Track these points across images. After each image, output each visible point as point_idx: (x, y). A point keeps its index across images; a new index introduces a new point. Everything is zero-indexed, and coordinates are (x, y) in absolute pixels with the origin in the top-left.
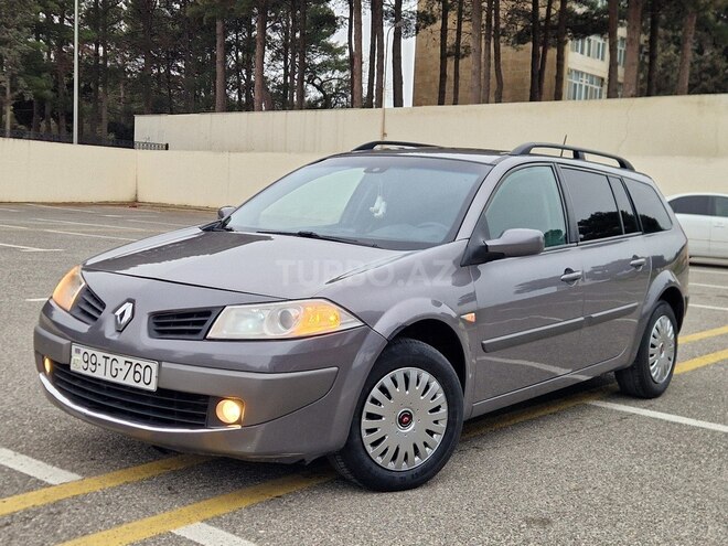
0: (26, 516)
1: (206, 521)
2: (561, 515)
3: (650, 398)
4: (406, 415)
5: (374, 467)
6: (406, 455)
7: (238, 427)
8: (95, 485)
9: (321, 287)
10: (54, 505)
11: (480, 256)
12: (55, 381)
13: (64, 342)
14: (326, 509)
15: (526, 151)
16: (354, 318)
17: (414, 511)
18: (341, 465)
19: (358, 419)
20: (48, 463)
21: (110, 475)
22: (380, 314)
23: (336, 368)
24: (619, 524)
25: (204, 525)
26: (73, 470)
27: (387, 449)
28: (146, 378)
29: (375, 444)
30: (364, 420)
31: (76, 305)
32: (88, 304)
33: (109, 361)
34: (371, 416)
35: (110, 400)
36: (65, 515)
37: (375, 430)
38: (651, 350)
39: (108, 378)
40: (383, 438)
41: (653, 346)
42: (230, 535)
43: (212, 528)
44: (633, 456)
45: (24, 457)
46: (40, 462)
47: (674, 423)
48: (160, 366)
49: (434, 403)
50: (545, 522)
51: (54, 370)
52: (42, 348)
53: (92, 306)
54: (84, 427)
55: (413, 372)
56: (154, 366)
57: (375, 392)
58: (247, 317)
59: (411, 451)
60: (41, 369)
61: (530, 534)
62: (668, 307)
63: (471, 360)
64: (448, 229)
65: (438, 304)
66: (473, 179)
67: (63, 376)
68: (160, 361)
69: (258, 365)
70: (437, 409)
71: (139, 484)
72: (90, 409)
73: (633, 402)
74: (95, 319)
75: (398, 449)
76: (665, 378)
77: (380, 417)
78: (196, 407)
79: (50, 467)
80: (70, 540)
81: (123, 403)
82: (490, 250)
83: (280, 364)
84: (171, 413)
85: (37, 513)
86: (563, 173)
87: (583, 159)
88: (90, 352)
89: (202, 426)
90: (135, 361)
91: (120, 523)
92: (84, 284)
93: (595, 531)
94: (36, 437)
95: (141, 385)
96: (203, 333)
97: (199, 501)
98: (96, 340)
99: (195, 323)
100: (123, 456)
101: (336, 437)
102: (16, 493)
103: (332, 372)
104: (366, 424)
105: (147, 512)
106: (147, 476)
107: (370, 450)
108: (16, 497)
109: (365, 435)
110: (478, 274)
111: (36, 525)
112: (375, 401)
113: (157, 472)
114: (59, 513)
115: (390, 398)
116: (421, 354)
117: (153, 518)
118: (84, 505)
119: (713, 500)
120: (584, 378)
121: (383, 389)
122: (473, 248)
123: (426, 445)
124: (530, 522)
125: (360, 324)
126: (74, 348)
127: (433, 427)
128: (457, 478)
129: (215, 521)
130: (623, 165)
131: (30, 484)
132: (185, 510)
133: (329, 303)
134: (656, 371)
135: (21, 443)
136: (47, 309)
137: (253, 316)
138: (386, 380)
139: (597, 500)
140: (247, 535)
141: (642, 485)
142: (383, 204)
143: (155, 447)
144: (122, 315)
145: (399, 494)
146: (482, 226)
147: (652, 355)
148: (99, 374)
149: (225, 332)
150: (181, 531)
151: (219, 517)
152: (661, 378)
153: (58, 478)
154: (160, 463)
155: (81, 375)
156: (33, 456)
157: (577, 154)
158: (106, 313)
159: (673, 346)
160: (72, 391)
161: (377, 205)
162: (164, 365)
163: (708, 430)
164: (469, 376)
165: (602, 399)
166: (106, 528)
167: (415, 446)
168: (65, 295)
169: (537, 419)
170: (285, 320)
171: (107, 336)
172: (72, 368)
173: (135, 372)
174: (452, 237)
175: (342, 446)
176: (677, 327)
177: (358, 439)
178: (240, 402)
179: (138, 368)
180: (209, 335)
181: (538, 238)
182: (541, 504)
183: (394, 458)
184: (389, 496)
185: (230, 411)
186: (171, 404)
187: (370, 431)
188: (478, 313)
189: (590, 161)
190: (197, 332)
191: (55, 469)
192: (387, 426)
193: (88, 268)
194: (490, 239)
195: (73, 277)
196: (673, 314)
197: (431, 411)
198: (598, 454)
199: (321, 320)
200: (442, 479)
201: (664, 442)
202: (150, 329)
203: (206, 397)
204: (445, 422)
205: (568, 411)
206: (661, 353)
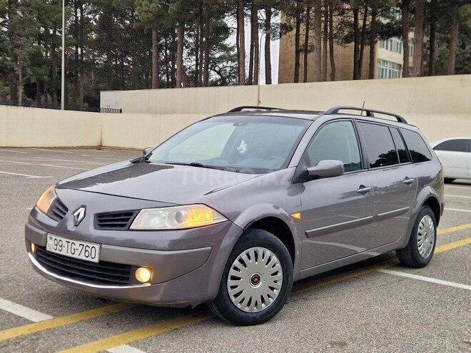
0: (17, 341)
1: (129, 344)
2: (353, 340)
3: (419, 268)
4: (256, 277)
5: (236, 310)
6: (256, 302)
7: (149, 285)
8: (61, 322)
9: (200, 197)
10: (35, 334)
11: (303, 178)
12: (38, 258)
13: (43, 232)
14: (205, 336)
15: (335, 112)
16: (222, 216)
17: (260, 338)
18: (215, 309)
19: (225, 280)
20: (33, 309)
21: (71, 316)
22: (237, 214)
23: (210, 248)
24: (390, 345)
25: (128, 346)
26: (48, 313)
27: (244, 299)
28: (91, 254)
29: (236, 296)
30: (229, 280)
31: (51, 209)
32: (58, 209)
33: (70, 244)
34: (234, 278)
35: (71, 268)
36: (41, 340)
37: (236, 286)
38: (419, 237)
39: (70, 255)
40: (242, 292)
41: (420, 234)
43: (132, 348)
44: (404, 304)
45: (18, 305)
46: (28, 309)
47: (433, 283)
48: (101, 247)
49: (274, 270)
50: (343, 344)
51: (37, 251)
52: (30, 237)
53: (60, 210)
54: (57, 287)
55: (260, 250)
56: (97, 247)
57: (236, 263)
58: (155, 215)
59: (259, 301)
60: (29, 250)
62: (430, 210)
63: (297, 243)
64: (284, 160)
65: (278, 208)
66: (300, 129)
67: (43, 255)
68: (101, 244)
69: (161, 246)
70: (276, 273)
71: (89, 321)
72: (58, 274)
73: (408, 270)
74: (62, 218)
75: (251, 299)
76: (428, 255)
77: (239, 279)
78: (124, 272)
79: (34, 311)
81: (79, 270)
82: (310, 174)
83: (175, 245)
84: (108, 276)
85: (24, 339)
86: (359, 125)
87: (373, 116)
88: (58, 239)
89: (127, 284)
90: (85, 244)
91: (75, 345)
92: (56, 196)
93: (374, 350)
94: (27, 293)
95: (89, 259)
96: (127, 226)
97: (126, 331)
98: (62, 231)
99: (123, 220)
100: (80, 304)
101: (211, 291)
102: (12, 327)
103: (208, 250)
104: (230, 283)
105: (92, 338)
106: (94, 316)
107: (233, 299)
108: (12, 329)
109: (230, 290)
110: (303, 189)
111: (22, 347)
112: (236, 268)
113: (100, 314)
114: (38, 339)
115: (245, 266)
116: (265, 239)
117: (98, 342)
118: (53, 334)
119: (451, 331)
120: (376, 254)
121: (241, 261)
122: (299, 172)
123: (269, 296)
124: (333, 344)
125: (225, 220)
126: (48, 236)
127: (273, 285)
128: (290, 317)
129: (135, 344)
130: (400, 120)
131: (20, 321)
132: (116, 337)
133: (205, 207)
134: (422, 249)
135: (17, 297)
136: (34, 213)
137: (159, 215)
138: (243, 255)
139: (377, 331)
140: (154, 352)
141: (407, 322)
142: (245, 145)
143: (99, 298)
145: (252, 327)
146: (305, 158)
147: (419, 240)
148: (64, 253)
149: (141, 225)
150: (112, 350)
151: (137, 342)
152: (426, 255)
153: (38, 318)
154: (103, 309)
155: (53, 253)
156: (24, 305)
157: (369, 113)
158: (69, 214)
159: (433, 234)
160: (48, 264)
161: (241, 146)
162: (103, 246)
163: (454, 288)
164: (297, 253)
165: (388, 268)
166: (66, 348)
167: (262, 297)
168: (44, 203)
169: (345, 281)
170: (178, 217)
171: (69, 228)
172: (47, 249)
173: (86, 251)
174: (286, 165)
175: (215, 297)
176: (436, 223)
177: (225, 292)
178: (150, 269)
179: (87, 248)
180: (131, 227)
181: (340, 166)
182: (341, 333)
183: (249, 304)
184: (246, 329)
185: (144, 275)
186: (108, 270)
187: (233, 287)
188: (302, 213)
189: (378, 117)
190: (123, 226)
191: (37, 312)
192: (244, 285)
193: (59, 187)
194: (310, 166)
195: (50, 192)
196: (433, 214)
197: (272, 275)
198: (381, 302)
199: (201, 218)
200: (281, 318)
201: (425, 295)
202: (95, 225)
203: (129, 266)
204: (281, 281)
205: (365, 276)
206: (426, 239)
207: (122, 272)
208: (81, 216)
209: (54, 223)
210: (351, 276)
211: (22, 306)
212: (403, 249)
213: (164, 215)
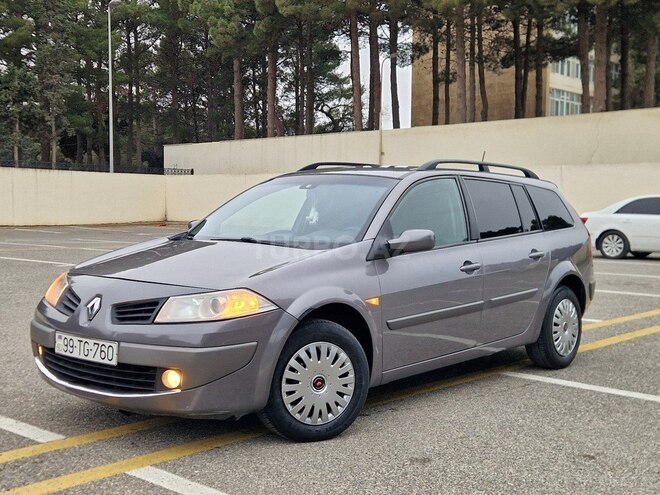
0: (16, 464)
1: (156, 465)
2: (442, 455)
3: (557, 369)
4: (319, 380)
5: (294, 422)
6: (320, 412)
7: (179, 391)
8: (74, 442)
9: (245, 280)
10: (39, 457)
11: (382, 255)
12: (46, 363)
13: (50, 330)
14: (253, 455)
15: (432, 167)
16: (270, 303)
17: (323, 456)
18: (267, 421)
19: (278, 384)
20: (41, 428)
21: (88, 435)
22: (291, 301)
23: (255, 343)
25: (153, 468)
26: (59, 432)
27: (304, 408)
28: (109, 355)
29: (294, 404)
30: (284, 384)
31: (61, 301)
32: (70, 300)
33: (82, 344)
34: (289, 381)
35: (86, 375)
36: (46, 463)
37: (294, 392)
38: (555, 328)
39: (82, 357)
40: (301, 398)
41: (556, 325)
42: (171, 475)
43: (158, 470)
44: (521, 413)
45: (23, 424)
46: (35, 428)
47: (569, 388)
48: (119, 345)
49: (342, 371)
50: (425, 461)
51: (45, 354)
52: (36, 337)
53: (72, 302)
55: (324, 346)
56: (115, 345)
57: (293, 362)
58: (188, 304)
59: (325, 410)
60: (36, 354)
61: (410, 469)
62: (570, 292)
63: (376, 336)
65: (349, 293)
66: (382, 191)
67: (53, 359)
68: (119, 342)
69: (192, 342)
70: (346, 375)
71: (110, 441)
72: (70, 382)
73: (542, 372)
74: (73, 311)
75: (313, 407)
76: (570, 352)
77: (297, 382)
78: (147, 377)
79: (41, 431)
80: (45, 480)
81: (94, 376)
82: (391, 247)
83: (210, 340)
84: (130, 382)
85: (24, 462)
86: (466, 184)
87: (488, 171)
88: (69, 337)
89: (152, 392)
90: (101, 343)
91: (87, 468)
92: (67, 285)
93: (463, 467)
94: (36, 410)
95: (106, 361)
96: (151, 319)
97: (155, 450)
98: (72, 328)
99: (146, 311)
100: (102, 422)
101: (259, 397)
102: (12, 449)
103: (253, 346)
104: (285, 387)
105: (110, 459)
106: (117, 435)
107: (290, 408)
108: (11, 452)
109: (285, 397)
110: (386, 266)
111: (22, 470)
112: (292, 369)
113: (125, 432)
114: (42, 462)
115: (305, 366)
116: (331, 331)
117: (115, 464)
118: (62, 456)
119: (571, 442)
120: (497, 350)
121: (299, 360)
122: (377, 246)
123: (337, 403)
124: (413, 461)
125: (274, 307)
126: (57, 335)
127: (343, 390)
128: (368, 431)
129: (163, 466)
130: (528, 174)
131: (23, 442)
132: (140, 458)
133: (250, 292)
134: (561, 342)
135: (23, 414)
136: (41, 307)
137: (192, 304)
138: (302, 353)
139: (476, 445)
140: (183, 475)
141: (518, 434)
142: (317, 213)
143: (120, 411)
144: (93, 306)
145: (315, 443)
146: (387, 229)
147: (556, 332)
148: (75, 355)
149: (169, 317)
150: (134, 473)
151: (165, 463)
152: (566, 351)
153: (46, 438)
155: (63, 356)
156: (30, 423)
157: (482, 167)
158: (81, 306)
159: (577, 324)
160: (58, 370)
161: (311, 215)
162: (122, 344)
163: (595, 392)
164: (376, 350)
165: (515, 371)
166: (75, 472)
167: (328, 405)
168: (54, 294)
170: (215, 305)
171: (81, 324)
172: (57, 351)
173: (101, 351)
174: (360, 238)
175: (264, 405)
176: (581, 310)
177: (279, 400)
178: (179, 371)
179: (103, 348)
180: (157, 320)
181: (430, 236)
182: (428, 448)
184: (307, 446)
185: (173, 379)
186: (129, 375)
187: (289, 393)
188: (381, 298)
189: (494, 172)
190: (147, 318)
191: (46, 431)
192: (304, 389)
193: (74, 273)
194: (392, 238)
195: (61, 280)
196: (575, 298)
197: (340, 377)
198: (492, 410)
199: (242, 305)
200: (356, 432)
201: (553, 401)
202: (112, 319)
203: (154, 368)
204: (353, 385)
205: (482, 380)
206: (565, 330)
207: (144, 376)
208: (96, 307)
209: (63, 318)
210: (464, 381)
211: (28, 425)
212: (533, 344)
213: (198, 304)
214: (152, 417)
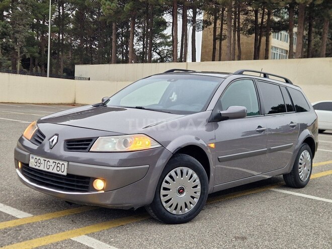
0: (5, 231)
1: (88, 235)
2: (252, 235)
3: (300, 188)
4: (181, 189)
5: (166, 212)
6: (181, 207)
7: (103, 192)
8: (39, 219)
9: (141, 130)
10: (18, 227)
11: (217, 118)
12: (23, 172)
13: (27, 154)
14: (143, 231)
15: (241, 73)
16: (157, 143)
17: (184, 233)
18: (151, 211)
19: (158, 190)
20: (19, 209)
21: (46, 215)
22: (169, 142)
23: (148, 166)
24: (278, 240)
25: (86, 236)
26: (29, 213)
27: (172, 204)
28: (62, 169)
29: (167, 202)
30: (162, 191)
31: (33, 137)
32: (38, 137)
33: (46, 162)
34: (165, 189)
35: (47, 180)
36: (23, 231)
37: (167, 195)
38: (300, 166)
39: (46, 170)
40: (171, 199)
41: (301, 164)
42: (97, 241)
43: (89, 238)
44: (288, 212)
45: (8, 207)
46: (15, 209)
47: (309, 199)
48: (68, 164)
49: (195, 184)
50: (243, 238)
51: (22, 167)
52: (18, 157)
53: (40, 138)
55: (185, 169)
56: (66, 164)
57: (167, 178)
58: (108, 142)
59: (184, 206)
60: (17, 167)
61: (236, 243)
62: (308, 146)
63: (212, 167)
64: (203, 106)
65: (198, 139)
66: (215, 84)
67: (27, 170)
68: (68, 162)
69: (113, 163)
70: (196, 187)
71: (59, 219)
72: (38, 184)
73: (291, 189)
74: (40, 143)
75: (177, 204)
76: (306, 179)
77: (169, 189)
78: (85, 183)
79: (19, 211)
80: (23, 241)
81: (52, 181)
82: (222, 115)
83: (122, 163)
84: (73, 185)
85: (10, 230)
86: (259, 84)
87: (268, 78)
88: (38, 158)
89: (87, 191)
90: (57, 162)
91: (47, 235)
92: (37, 128)
93: (266, 243)
94: (15, 199)
95: (60, 173)
96: (88, 149)
97: (85, 226)
98: (41, 153)
99: (85, 145)
100: (53, 207)
101: (148, 198)
102: (2, 221)
103: (146, 168)
104: (163, 192)
105: (61, 230)
106: (63, 215)
107: (164, 204)
108: (2, 223)
109: (162, 198)
110: (218, 126)
111: (9, 235)
112: (167, 182)
113: (67, 214)
114: (20, 230)
115: (174, 181)
116: (189, 161)
117: (63, 233)
118: (32, 226)
119: (323, 231)
120: (268, 177)
121: (171, 177)
122: (215, 114)
123: (191, 203)
124: (236, 238)
125: (160, 146)
126: (31, 156)
127: (194, 195)
128: (205, 219)
129: (92, 235)
130: (287, 81)
131: (9, 217)
132: (78, 230)
133: (146, 136)
134: (302, 175)
135: (7, 201)
136: (21, 140)
137: (111, 141)
138: (172, 173)
139: (269, 230)
140: (105, 241)
141: (291, 224)
142: (176, 95)
143: (66, 202)
144: (53, 141)
145: (178, 225)
146: (219, 104)
147: (300, 168)
148: (41, 168)
149: (98, 149)
150: (75, 239)
151: (93, 233)
152: (304, 179)
153: (22, 216)
154: (70, 210)
155: (34, 169)
156: (12, 206)
157: (265, 75)
158: (46, 140)
159: (310, 164)
160: (30, 176)
161: (173, 96)
162: (70, 163)
163: (325, 202)
164: (212, 175)
165: (277, 188)
166: (41, 237)
167: (185, 203)
168: (29, 133)
169: (246, 196)
170: (126, 143)
171: (46, 150)
172: (30, 165)
173: (57, 167)
174: (205, 109)
175: (151, 202)
176: (312, 156)
177: (159, 199)
178: (104, 180)
179: (59, 165)
180: (91, 150)
181: (244, 110)
182: (243, 231)
183: (176, 209)
184: (173, 226)
185: (99, 185)
186: (74, 181)
187: (164, 196)
188: (216, 144)
189: (271, 79)
190: (85, 148)
191: (21, 212)
192: (173, 194)
193: (40, 122)
194: (222, 110)
195: (33, 126)
196: (310, 150)
197: (193, 188)
198: (272, 211)
199: (143, 144)
200: (199, 219)
201: (303, 206)
202: (64, 147)
203: (89, 178)
204: (200, 192)
205: (261, 192)
206: (305, 167)
207: (83, 182)
208: (55, 141)
209: (35, 147)
210: (251, 192)
211: (11, 208)
212: (288, 174)
213: (115, 141)
214: (81, 206)
